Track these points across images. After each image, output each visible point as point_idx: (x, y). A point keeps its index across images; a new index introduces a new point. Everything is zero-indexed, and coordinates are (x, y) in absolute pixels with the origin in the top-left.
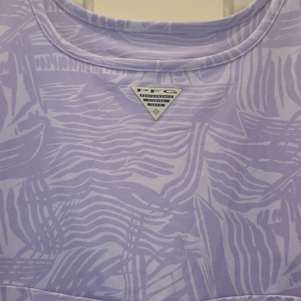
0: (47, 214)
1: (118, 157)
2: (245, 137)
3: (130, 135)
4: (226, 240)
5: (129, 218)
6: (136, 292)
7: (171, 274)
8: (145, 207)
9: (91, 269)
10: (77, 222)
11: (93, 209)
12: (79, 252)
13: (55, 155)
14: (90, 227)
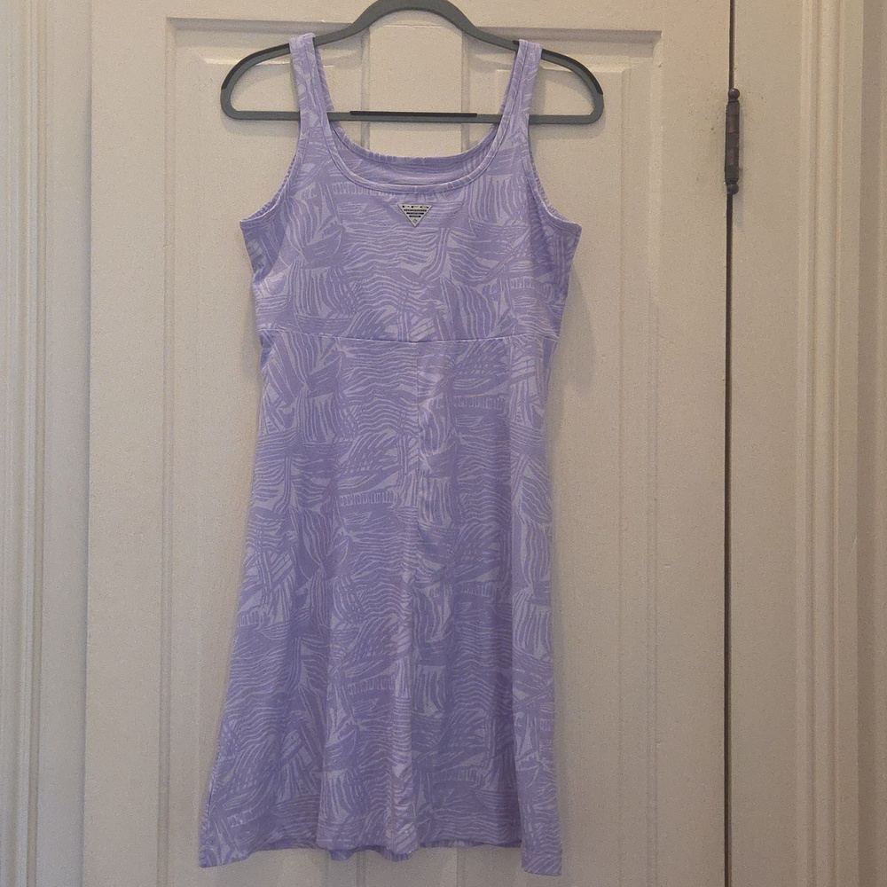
0: (346, 290)
1: (391, 251)
2: (475, 237)
3: (399, 237)
4: (461, 304)
5: (399, 291)
6: (405, 335)
7: (426, 324)
8: (409, 283)
9: (376, 322)
10: (367, 293)
11: (375, 285)
12: (368, 312)
13: (350, 251)
14: (374, 297)
